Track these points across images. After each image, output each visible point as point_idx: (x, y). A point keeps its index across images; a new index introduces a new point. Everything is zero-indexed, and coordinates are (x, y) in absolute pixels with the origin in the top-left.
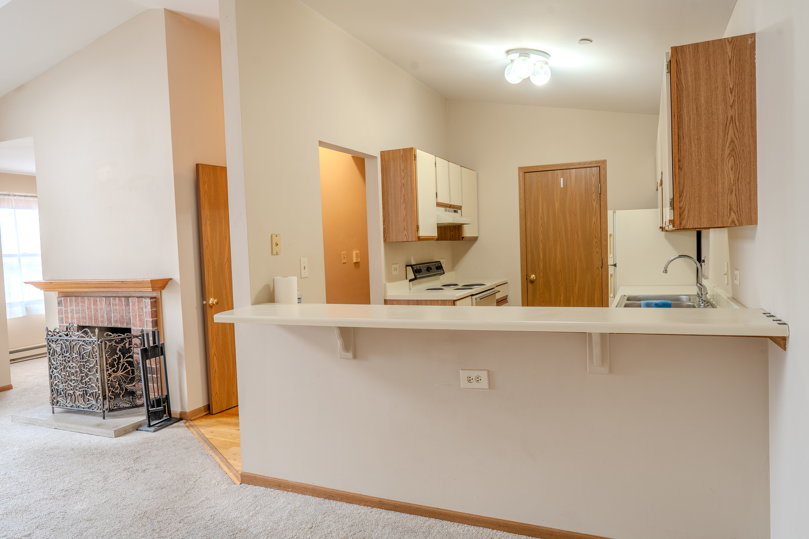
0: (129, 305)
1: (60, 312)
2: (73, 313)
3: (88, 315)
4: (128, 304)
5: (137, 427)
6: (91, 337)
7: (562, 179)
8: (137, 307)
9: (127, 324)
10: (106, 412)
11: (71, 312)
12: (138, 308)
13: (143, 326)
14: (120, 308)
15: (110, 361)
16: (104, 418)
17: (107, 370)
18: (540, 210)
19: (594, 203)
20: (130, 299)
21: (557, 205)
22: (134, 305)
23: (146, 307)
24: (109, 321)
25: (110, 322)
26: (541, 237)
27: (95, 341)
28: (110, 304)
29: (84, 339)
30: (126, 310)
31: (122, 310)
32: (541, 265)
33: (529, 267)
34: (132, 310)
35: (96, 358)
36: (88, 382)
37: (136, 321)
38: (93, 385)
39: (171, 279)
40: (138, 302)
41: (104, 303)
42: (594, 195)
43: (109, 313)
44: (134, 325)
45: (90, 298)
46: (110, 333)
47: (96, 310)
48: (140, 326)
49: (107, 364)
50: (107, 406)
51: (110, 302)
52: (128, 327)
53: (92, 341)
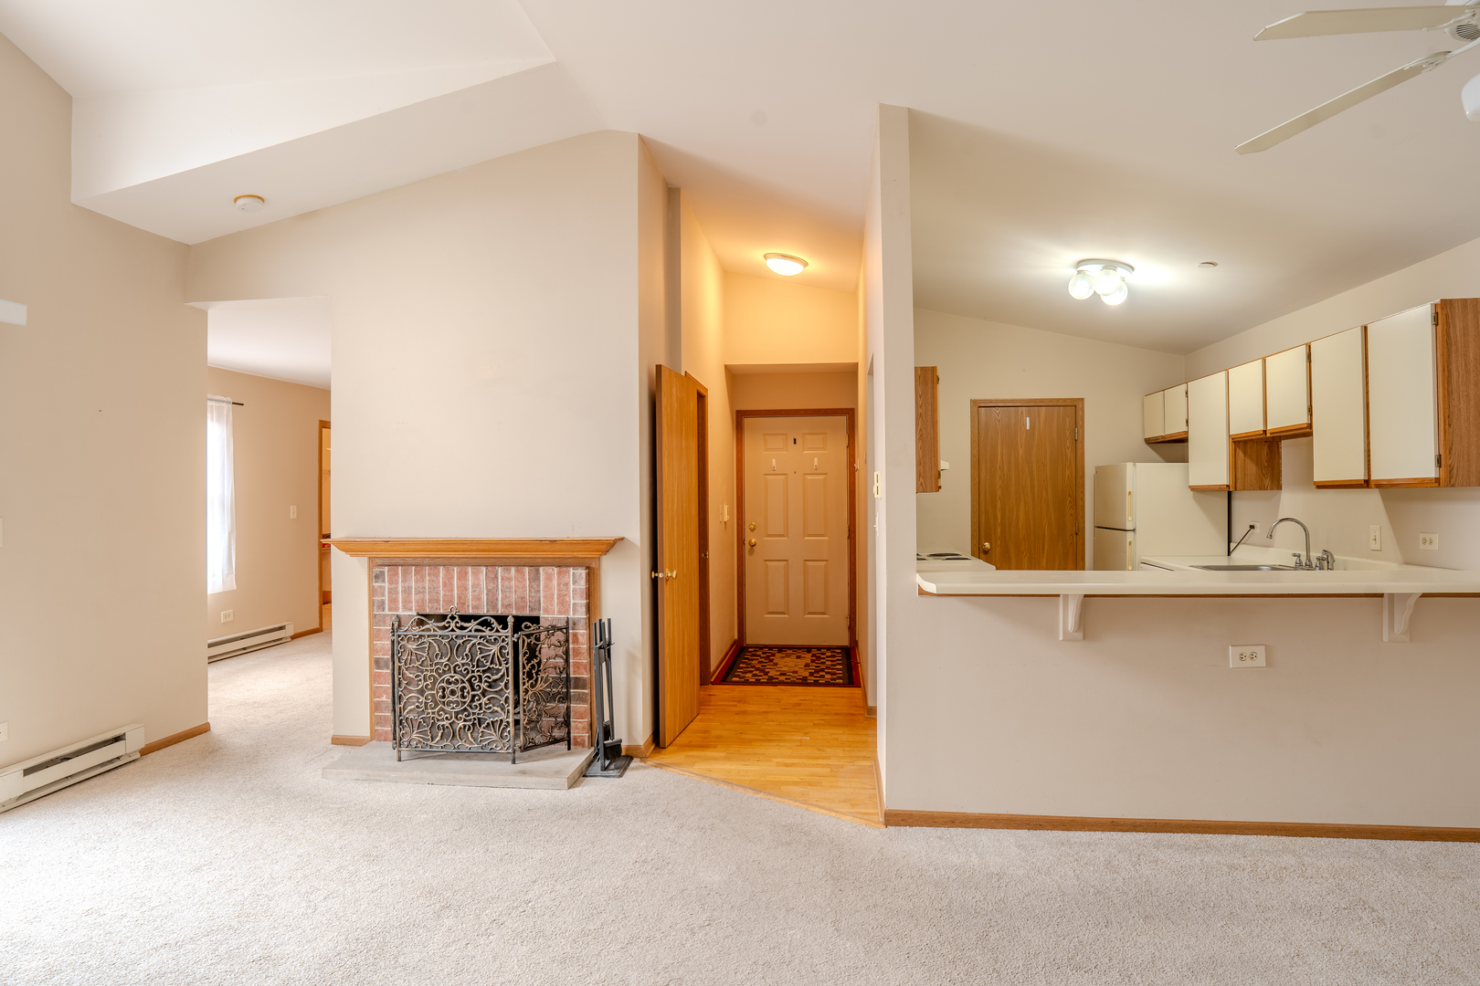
0: (539, 580)
1: (372, 592)
2: (410, 593)
3: (445, 595)
4: (536, 578)
5: (584, 773)
6: (497, 631)
7: (1028, 419)
8: (555, 582)
9: (532, 609)
10: (518, 754)
11: (404, 591)
12: (559, 585)
13: (567, 612)
14: (519, 584)
15: (528, 668)
16: (514, 762)
17: (524, 684)
18: (999, 458)
19: (1069, 452)
20: (541, 569)
21: (1021, 452)
22: (549, 578)
23: (575, 582)
24: (492, 603)
25: (494, 606)
26: (999, 493)
27: (507, 637)
28: (497, 578)
29: (483, 634)
30: (531, 586)
31: (524, 587)
32: (999, 531)
33: (982, 532)
34: (546, 587)
35: (507, 664)
36: (486, 704)
37: (552, 605)
38: (496, 708)
39: (622, 539)
40: (559, 573)
41: (483, 577)
42: (1068, 441)
43: (492, 594)
44: (546, 611)
45: (451, 568)
46: (529, 624)
47: (463, 588)
48: (560, 613)
49: (524, 673)
50: (520, 742)
51: (497, 574)
52: (534, 614)
53: (500, 637)
